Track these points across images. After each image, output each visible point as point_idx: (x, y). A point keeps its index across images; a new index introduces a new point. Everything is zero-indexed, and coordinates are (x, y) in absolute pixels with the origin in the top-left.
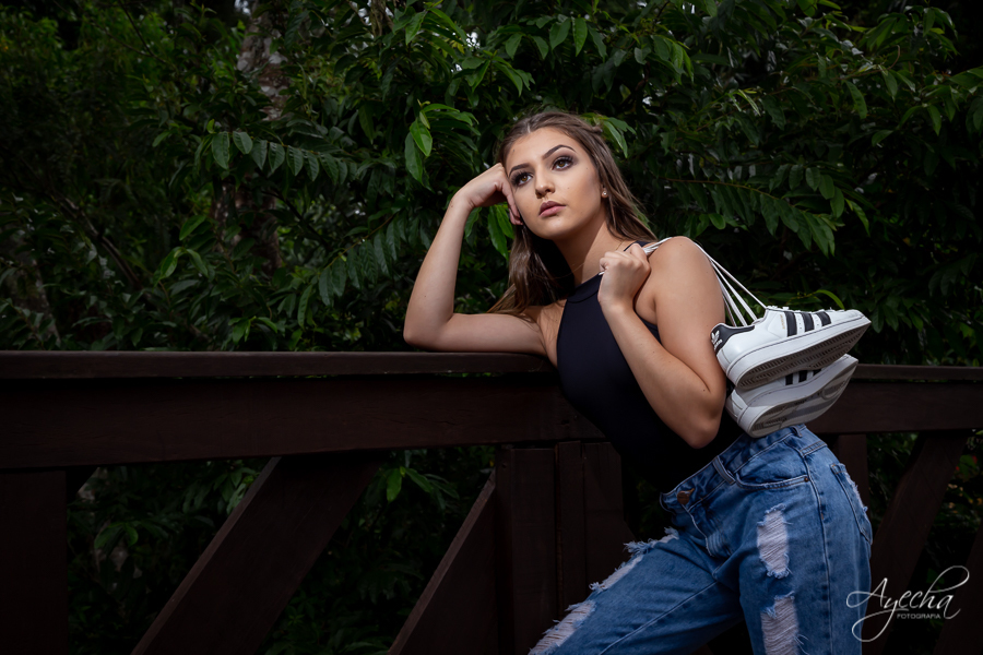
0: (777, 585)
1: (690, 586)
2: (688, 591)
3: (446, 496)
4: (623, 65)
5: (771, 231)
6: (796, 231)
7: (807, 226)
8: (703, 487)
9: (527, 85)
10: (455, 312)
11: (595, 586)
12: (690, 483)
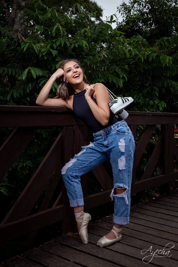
0: (122, 154)
1: (96, 156)
2: (95, 157)
3: (45, 134)
4: (74, 48)
5: (110, 83)
6: (115, 82)
7: (117, 81)
8: (108, 131)
9: (56, 54)
10: (48, 98)
11: (76, 155)
12: (105, 130)
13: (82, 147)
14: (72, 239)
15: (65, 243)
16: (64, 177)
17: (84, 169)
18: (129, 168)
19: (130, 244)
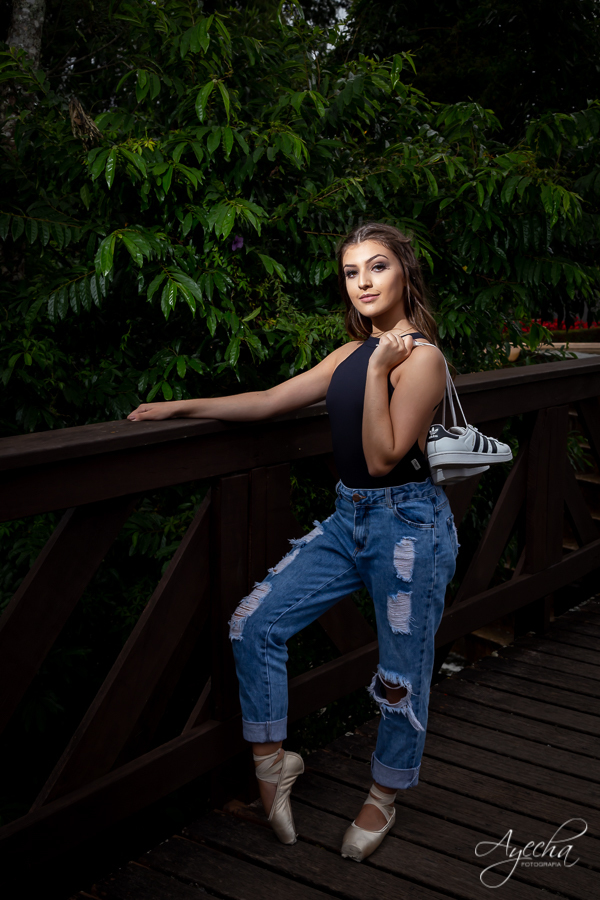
8: (372, 499)
11: (271, 569)
12: (366, 493)
13: (292, 541)
14: (243, 824)
15: (224, 843)
16: (235, 648)
17: (296, 615)
18: (425, 628)
19: (424, 841)
